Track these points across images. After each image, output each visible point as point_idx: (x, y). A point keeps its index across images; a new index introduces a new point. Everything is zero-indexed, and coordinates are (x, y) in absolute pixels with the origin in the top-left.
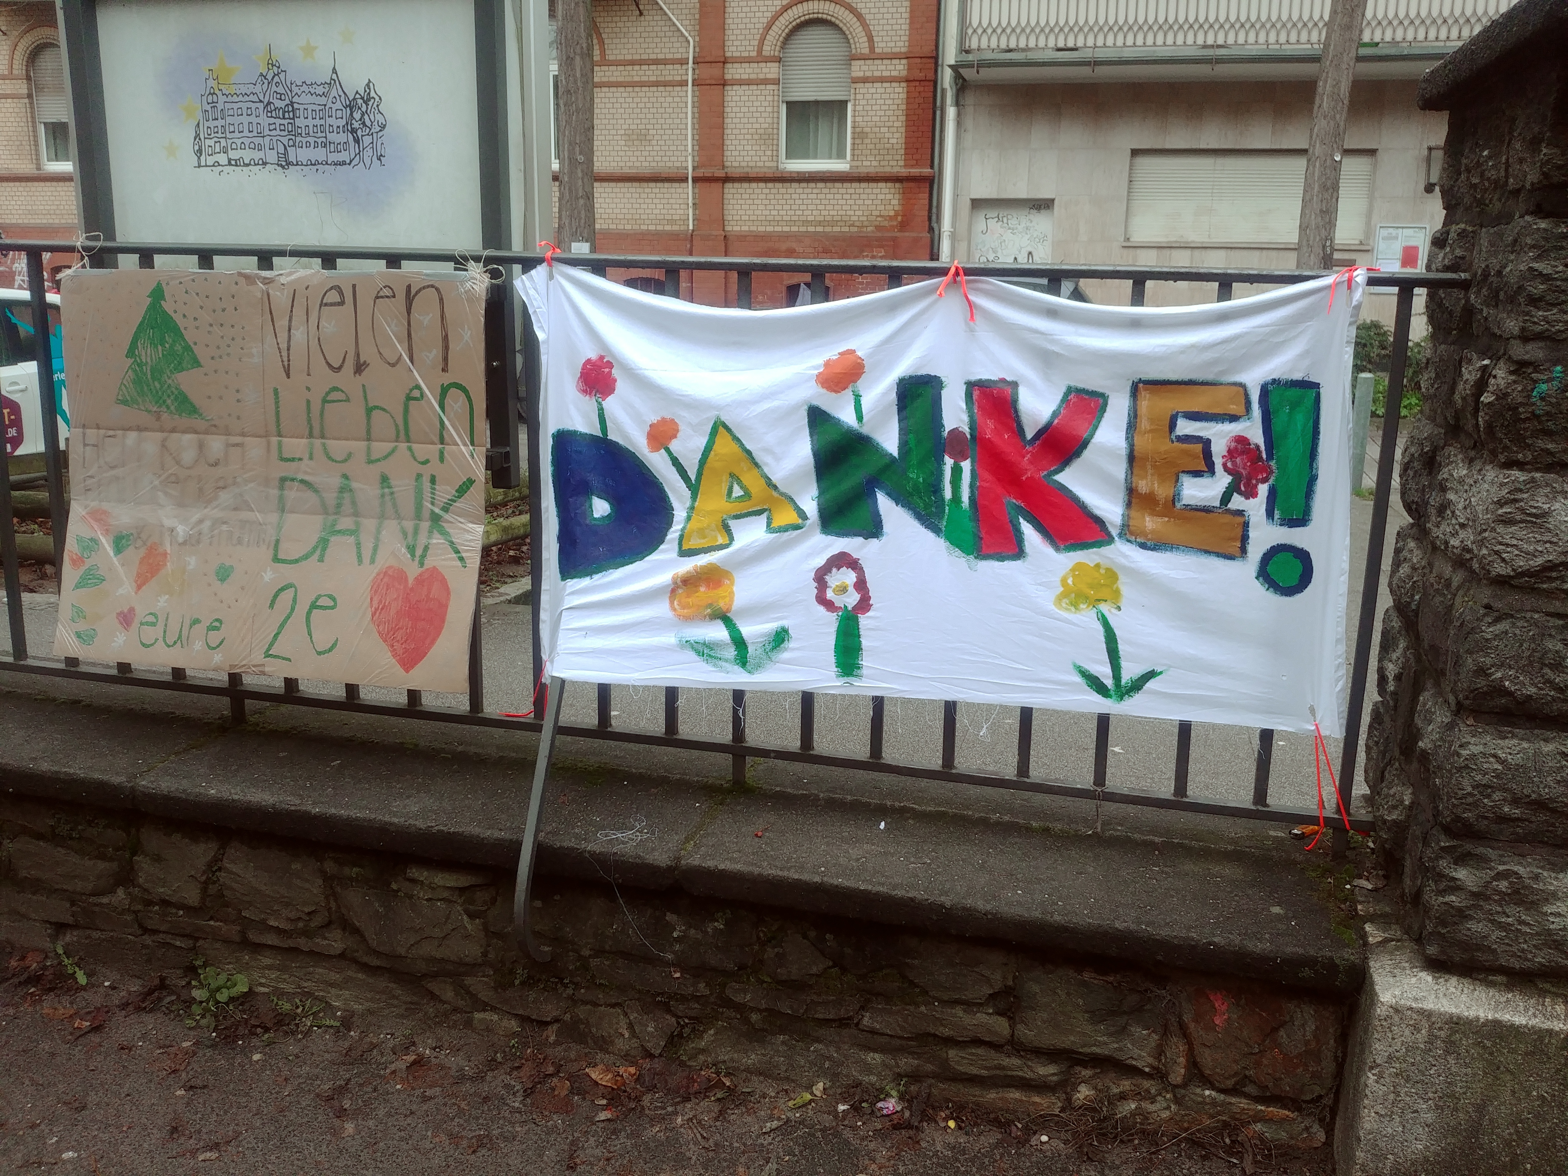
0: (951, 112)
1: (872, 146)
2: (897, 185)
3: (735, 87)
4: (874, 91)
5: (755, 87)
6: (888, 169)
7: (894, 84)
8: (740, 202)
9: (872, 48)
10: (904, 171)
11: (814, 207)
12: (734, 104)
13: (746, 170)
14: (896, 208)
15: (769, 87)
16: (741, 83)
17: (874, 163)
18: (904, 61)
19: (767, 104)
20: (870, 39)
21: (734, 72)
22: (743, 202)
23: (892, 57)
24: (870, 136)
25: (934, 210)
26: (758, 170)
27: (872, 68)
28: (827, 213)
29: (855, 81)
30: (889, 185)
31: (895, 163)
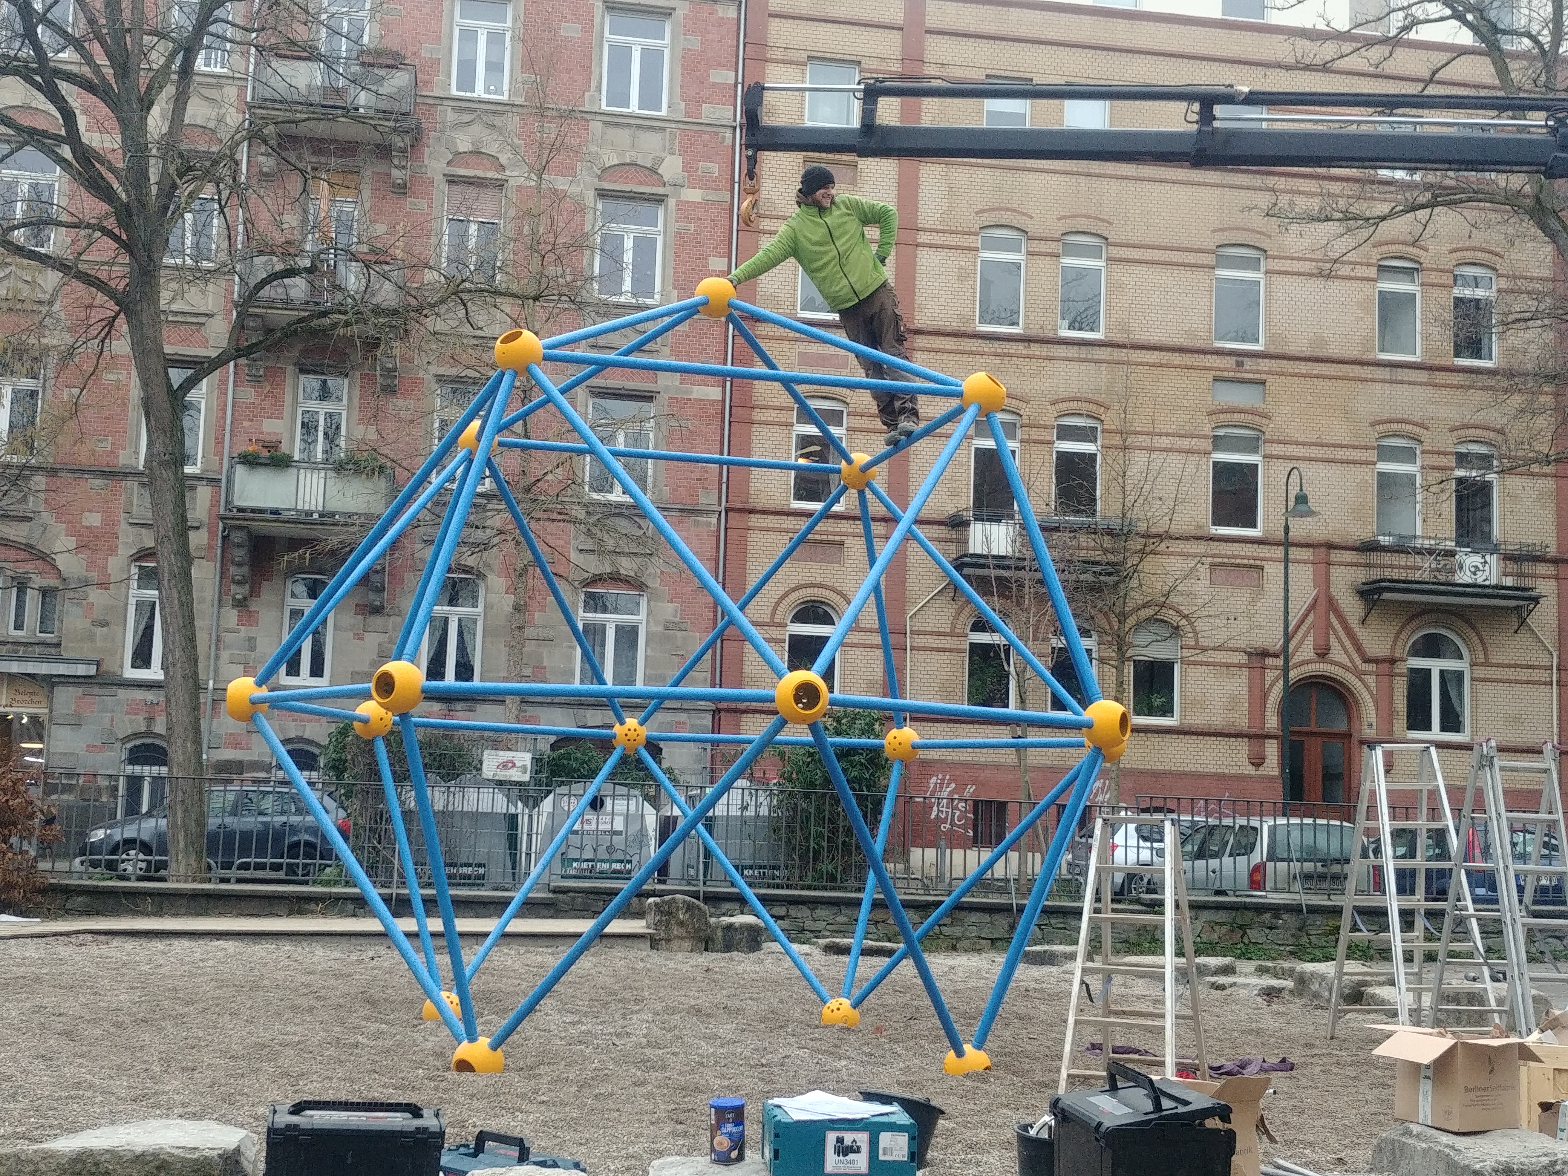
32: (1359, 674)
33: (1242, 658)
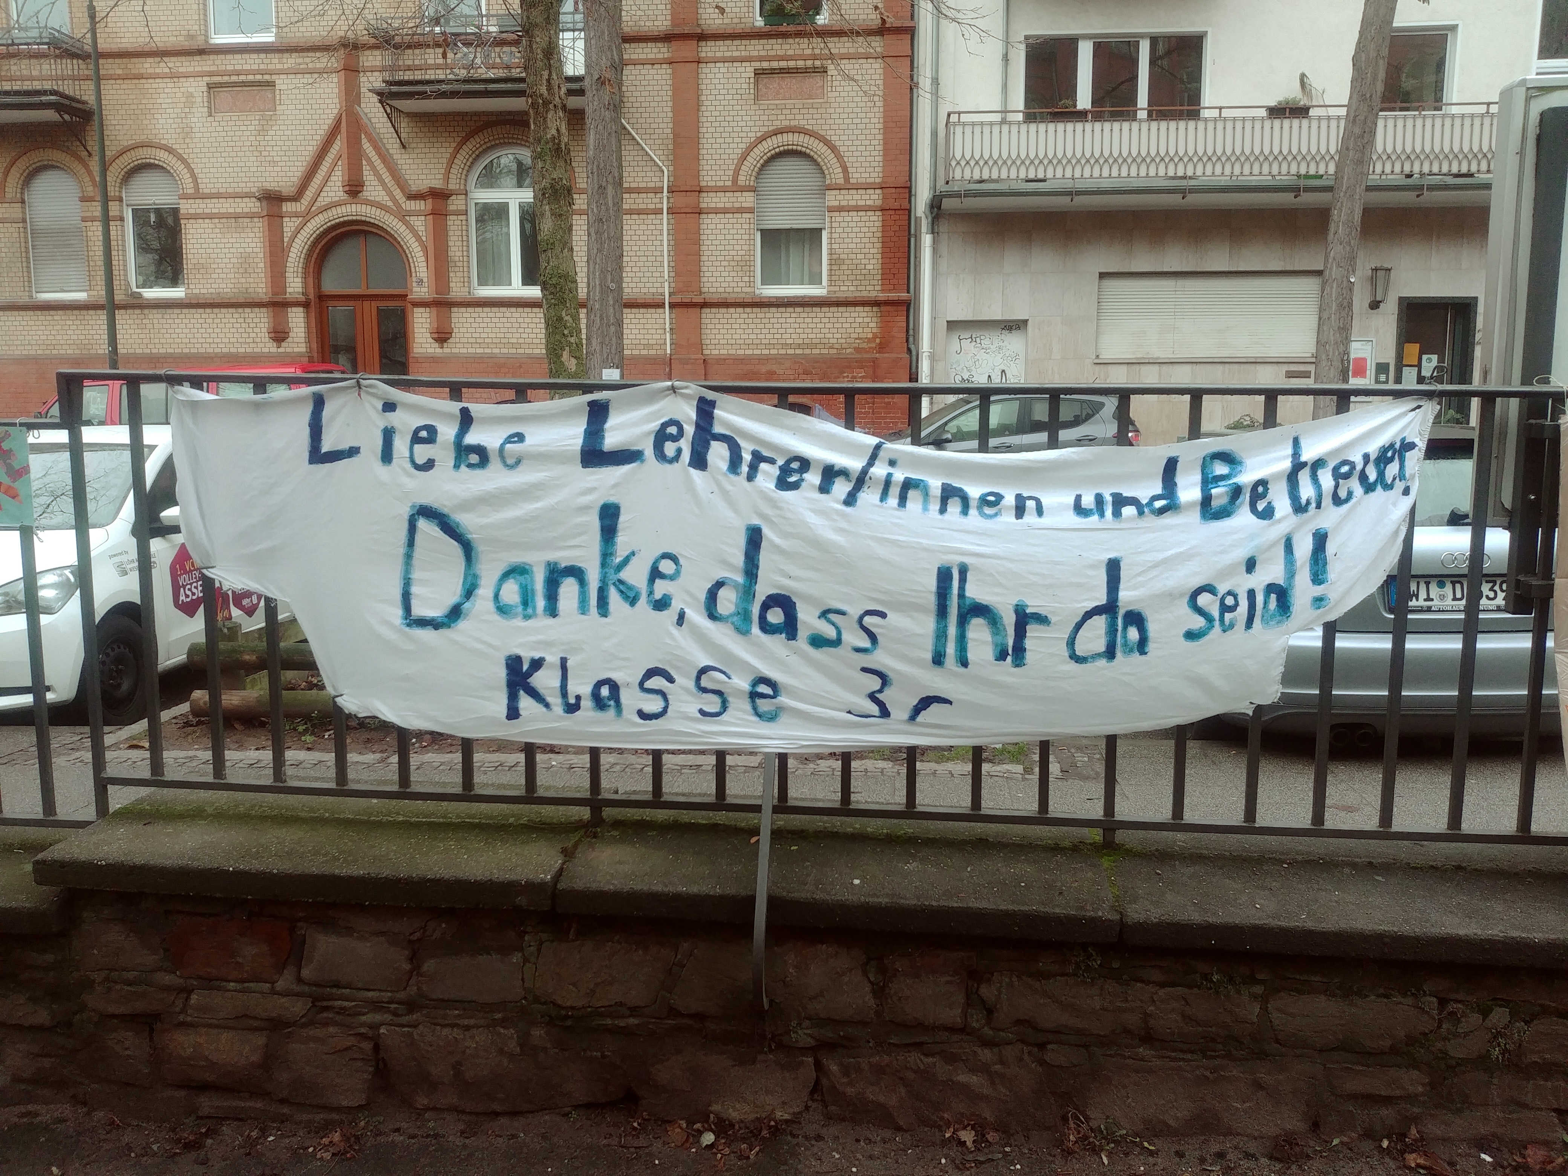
0: (927, 240)
1: (849, 272)
2: (875, 309)
3: (710, 216)
4: (849, 219)
5: (731, 215)
6: (865, 294)
7: (869, 213)
8: (717, 326)
9: (847, 179)
10: (883, 296)
11: (792, 331)
12: (710, 232)
13: (723, 295)
14: (875, 330)
15: (744, 215)
16: (717, 211)
17: (851, 288)
18: (878, 191)
19: (743, 232)
20: (845, 170)
21: (709, 201)
22: (721, 326)
23: (866, 187)
24: (847, 262)
25: (911, 332)
26: (735, 295)
27: (847, 197)
28: (805, 336)
29: (831, 210)
30: (867, 309)
31: (871, 288)
32: (403, 216)
33: (251, 206)
